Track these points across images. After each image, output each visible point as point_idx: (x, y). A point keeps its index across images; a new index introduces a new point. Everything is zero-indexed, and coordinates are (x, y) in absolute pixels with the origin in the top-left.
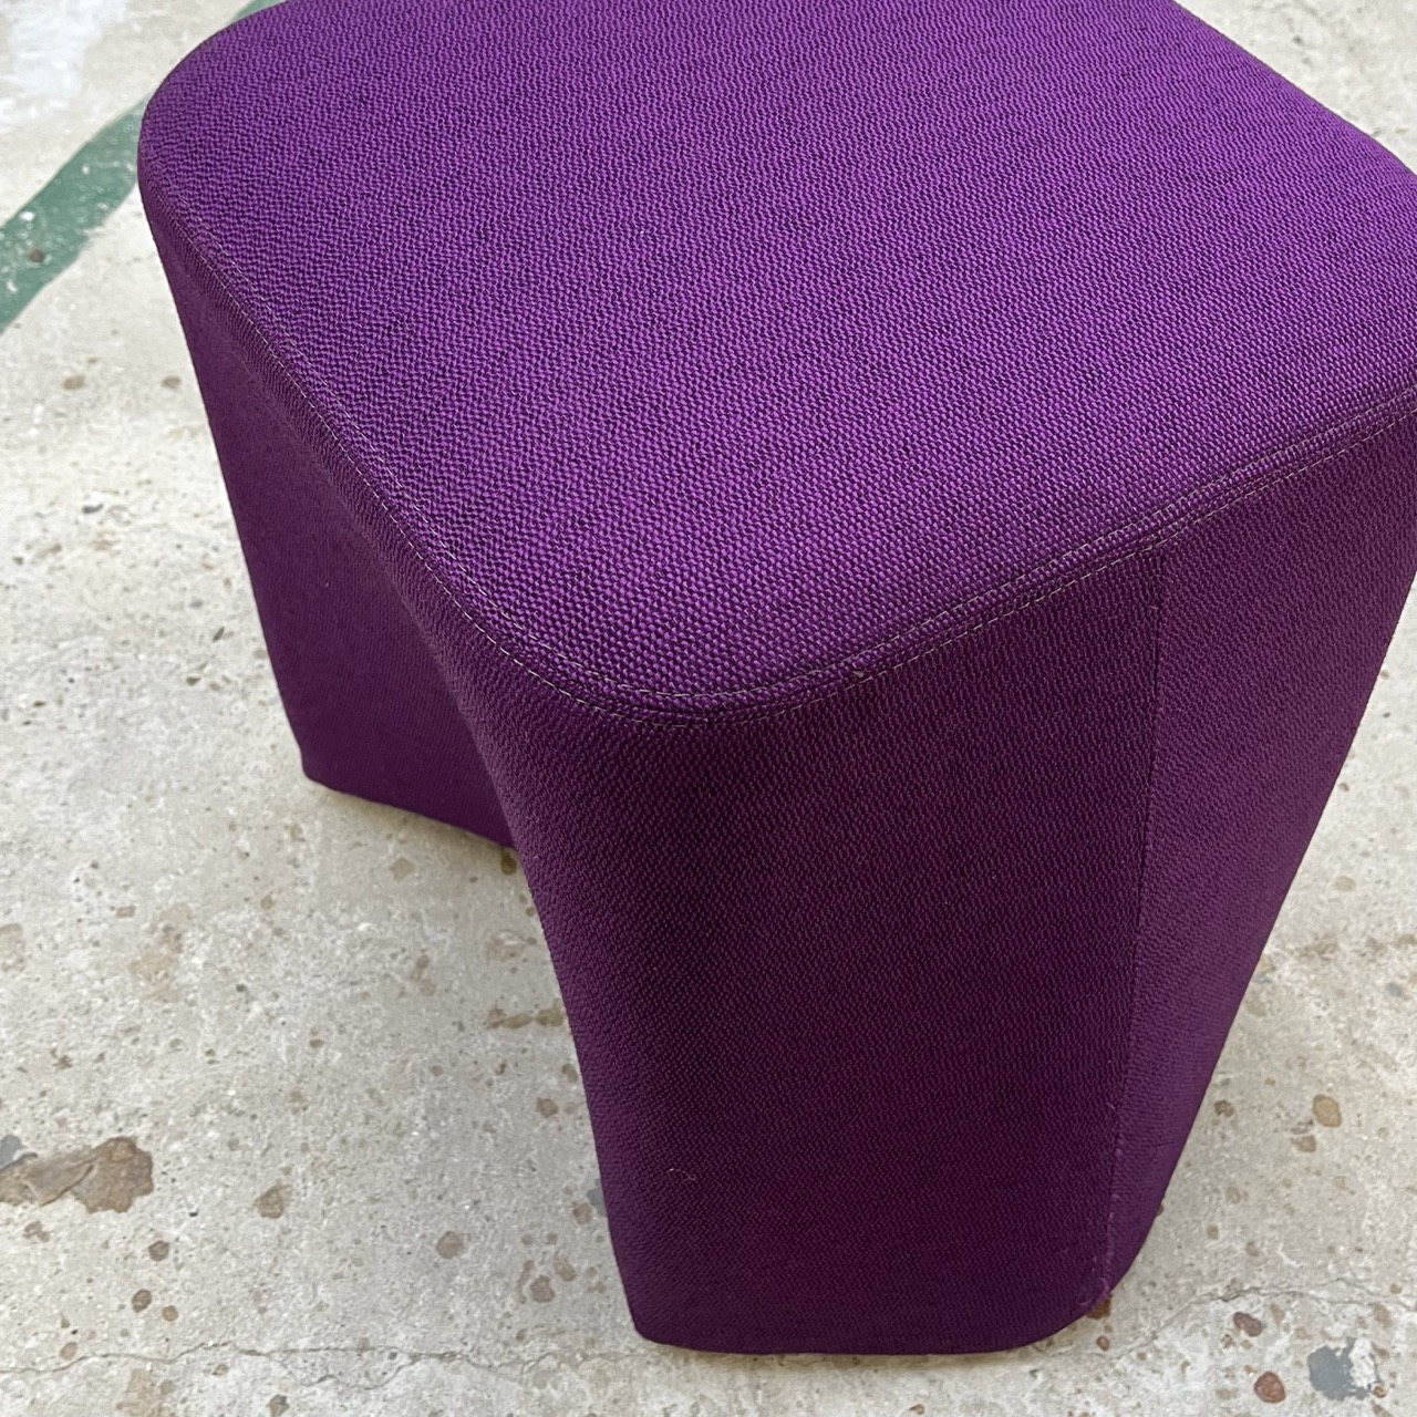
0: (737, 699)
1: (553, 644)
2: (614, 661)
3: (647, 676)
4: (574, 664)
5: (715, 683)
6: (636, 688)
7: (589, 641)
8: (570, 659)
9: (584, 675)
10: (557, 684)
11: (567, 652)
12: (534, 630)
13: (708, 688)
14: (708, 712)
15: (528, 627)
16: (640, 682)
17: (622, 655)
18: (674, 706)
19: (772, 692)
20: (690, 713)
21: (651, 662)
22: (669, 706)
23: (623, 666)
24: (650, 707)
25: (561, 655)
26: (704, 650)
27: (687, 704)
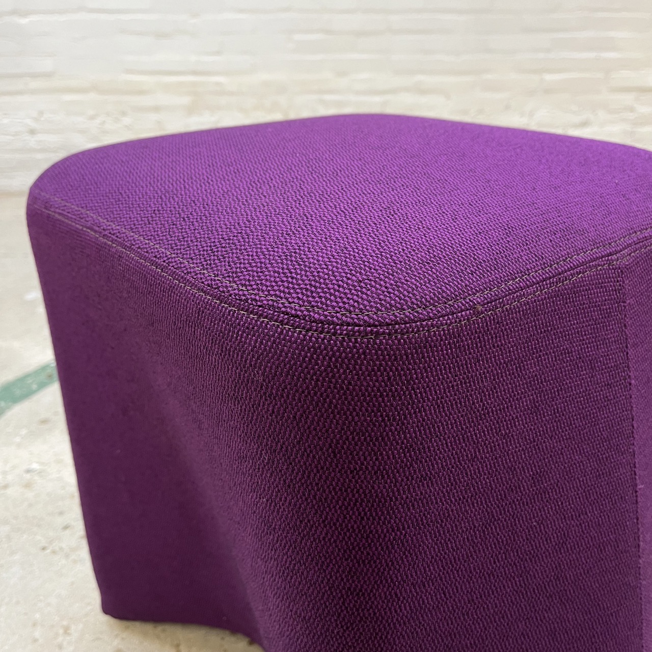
0: (407, 316)
1: (276, 295)
2: (320, 297)
3: (344, 303)
4: (293, 305)
5: (391, 305)
6: (337, 312)
7: (301, 289)
8: (290, 303)
9: (300, 311)
10: (282, 322)
11: (287, 299)
12: (263, 291)
13: (386, 308)
14: (388, 325)
15: (259, 290)
16: (340, 308)
17: (325, 293)
18: (365, 321)
19: (428, 313)
20: (376, 326)
21: (345, 294)
22: (361, 323)
23: (326, 299)
24: (348, 324)
25: (284, 301)
26: (381, 285)
27: (374, 319)
